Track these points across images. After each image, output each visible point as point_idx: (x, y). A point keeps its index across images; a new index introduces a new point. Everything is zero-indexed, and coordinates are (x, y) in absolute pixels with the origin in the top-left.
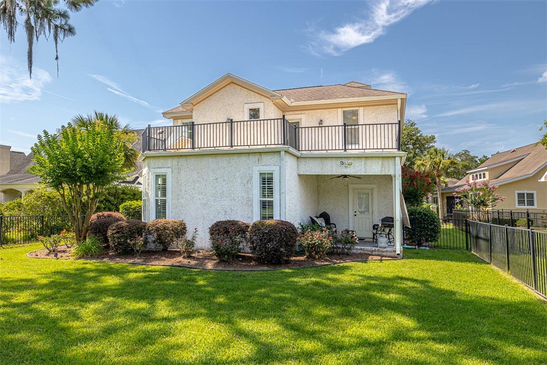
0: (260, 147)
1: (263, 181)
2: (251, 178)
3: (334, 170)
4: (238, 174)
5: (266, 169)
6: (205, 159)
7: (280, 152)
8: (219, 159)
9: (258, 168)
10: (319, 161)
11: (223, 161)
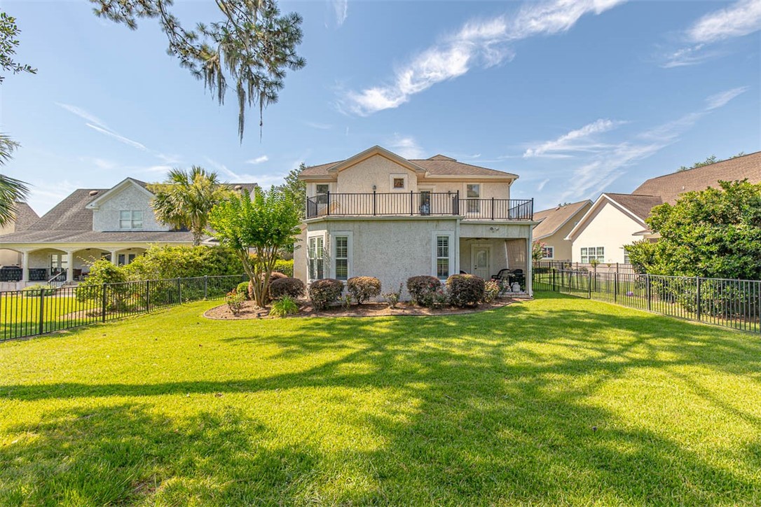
0: (438, 215)
1: (440, 242)
2: (430, 240)
3: (484, 234)
4: (417, 237)
5: (443, 234)
6: (387, 224)
7: (456, 220)
8: (401, 225)
9: (436, 233)
10: (472, 226)
11: (405, 226)
